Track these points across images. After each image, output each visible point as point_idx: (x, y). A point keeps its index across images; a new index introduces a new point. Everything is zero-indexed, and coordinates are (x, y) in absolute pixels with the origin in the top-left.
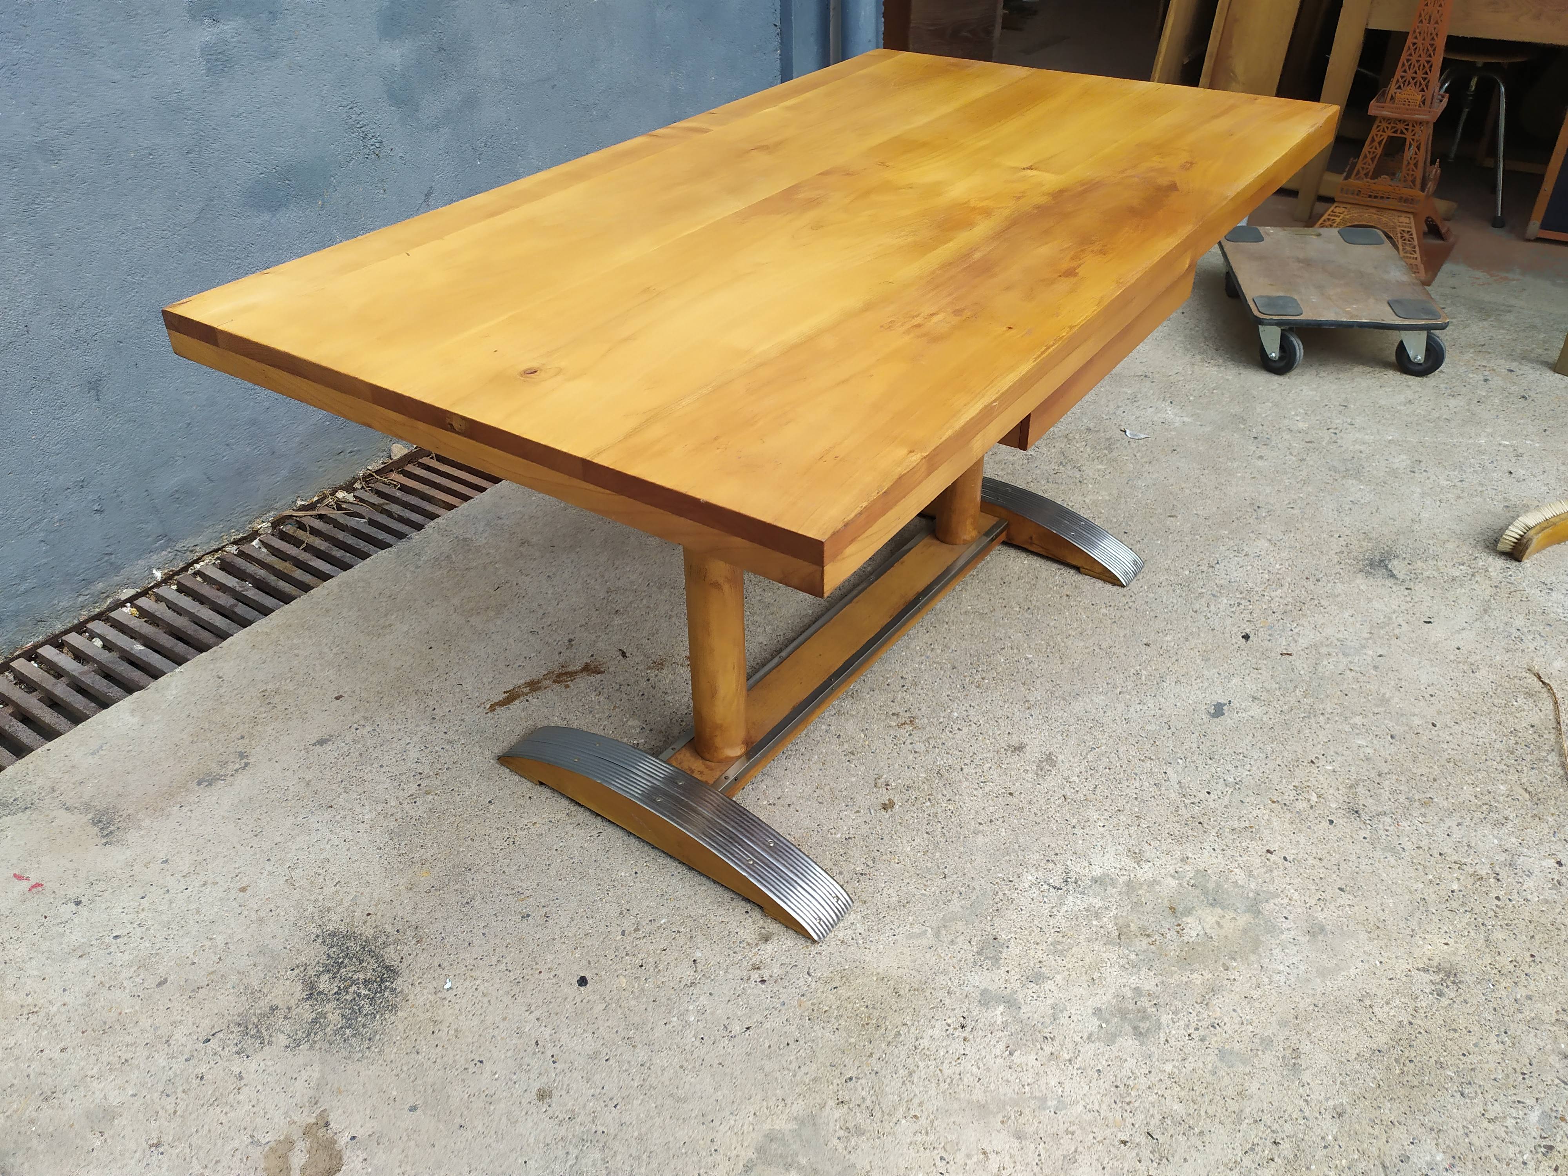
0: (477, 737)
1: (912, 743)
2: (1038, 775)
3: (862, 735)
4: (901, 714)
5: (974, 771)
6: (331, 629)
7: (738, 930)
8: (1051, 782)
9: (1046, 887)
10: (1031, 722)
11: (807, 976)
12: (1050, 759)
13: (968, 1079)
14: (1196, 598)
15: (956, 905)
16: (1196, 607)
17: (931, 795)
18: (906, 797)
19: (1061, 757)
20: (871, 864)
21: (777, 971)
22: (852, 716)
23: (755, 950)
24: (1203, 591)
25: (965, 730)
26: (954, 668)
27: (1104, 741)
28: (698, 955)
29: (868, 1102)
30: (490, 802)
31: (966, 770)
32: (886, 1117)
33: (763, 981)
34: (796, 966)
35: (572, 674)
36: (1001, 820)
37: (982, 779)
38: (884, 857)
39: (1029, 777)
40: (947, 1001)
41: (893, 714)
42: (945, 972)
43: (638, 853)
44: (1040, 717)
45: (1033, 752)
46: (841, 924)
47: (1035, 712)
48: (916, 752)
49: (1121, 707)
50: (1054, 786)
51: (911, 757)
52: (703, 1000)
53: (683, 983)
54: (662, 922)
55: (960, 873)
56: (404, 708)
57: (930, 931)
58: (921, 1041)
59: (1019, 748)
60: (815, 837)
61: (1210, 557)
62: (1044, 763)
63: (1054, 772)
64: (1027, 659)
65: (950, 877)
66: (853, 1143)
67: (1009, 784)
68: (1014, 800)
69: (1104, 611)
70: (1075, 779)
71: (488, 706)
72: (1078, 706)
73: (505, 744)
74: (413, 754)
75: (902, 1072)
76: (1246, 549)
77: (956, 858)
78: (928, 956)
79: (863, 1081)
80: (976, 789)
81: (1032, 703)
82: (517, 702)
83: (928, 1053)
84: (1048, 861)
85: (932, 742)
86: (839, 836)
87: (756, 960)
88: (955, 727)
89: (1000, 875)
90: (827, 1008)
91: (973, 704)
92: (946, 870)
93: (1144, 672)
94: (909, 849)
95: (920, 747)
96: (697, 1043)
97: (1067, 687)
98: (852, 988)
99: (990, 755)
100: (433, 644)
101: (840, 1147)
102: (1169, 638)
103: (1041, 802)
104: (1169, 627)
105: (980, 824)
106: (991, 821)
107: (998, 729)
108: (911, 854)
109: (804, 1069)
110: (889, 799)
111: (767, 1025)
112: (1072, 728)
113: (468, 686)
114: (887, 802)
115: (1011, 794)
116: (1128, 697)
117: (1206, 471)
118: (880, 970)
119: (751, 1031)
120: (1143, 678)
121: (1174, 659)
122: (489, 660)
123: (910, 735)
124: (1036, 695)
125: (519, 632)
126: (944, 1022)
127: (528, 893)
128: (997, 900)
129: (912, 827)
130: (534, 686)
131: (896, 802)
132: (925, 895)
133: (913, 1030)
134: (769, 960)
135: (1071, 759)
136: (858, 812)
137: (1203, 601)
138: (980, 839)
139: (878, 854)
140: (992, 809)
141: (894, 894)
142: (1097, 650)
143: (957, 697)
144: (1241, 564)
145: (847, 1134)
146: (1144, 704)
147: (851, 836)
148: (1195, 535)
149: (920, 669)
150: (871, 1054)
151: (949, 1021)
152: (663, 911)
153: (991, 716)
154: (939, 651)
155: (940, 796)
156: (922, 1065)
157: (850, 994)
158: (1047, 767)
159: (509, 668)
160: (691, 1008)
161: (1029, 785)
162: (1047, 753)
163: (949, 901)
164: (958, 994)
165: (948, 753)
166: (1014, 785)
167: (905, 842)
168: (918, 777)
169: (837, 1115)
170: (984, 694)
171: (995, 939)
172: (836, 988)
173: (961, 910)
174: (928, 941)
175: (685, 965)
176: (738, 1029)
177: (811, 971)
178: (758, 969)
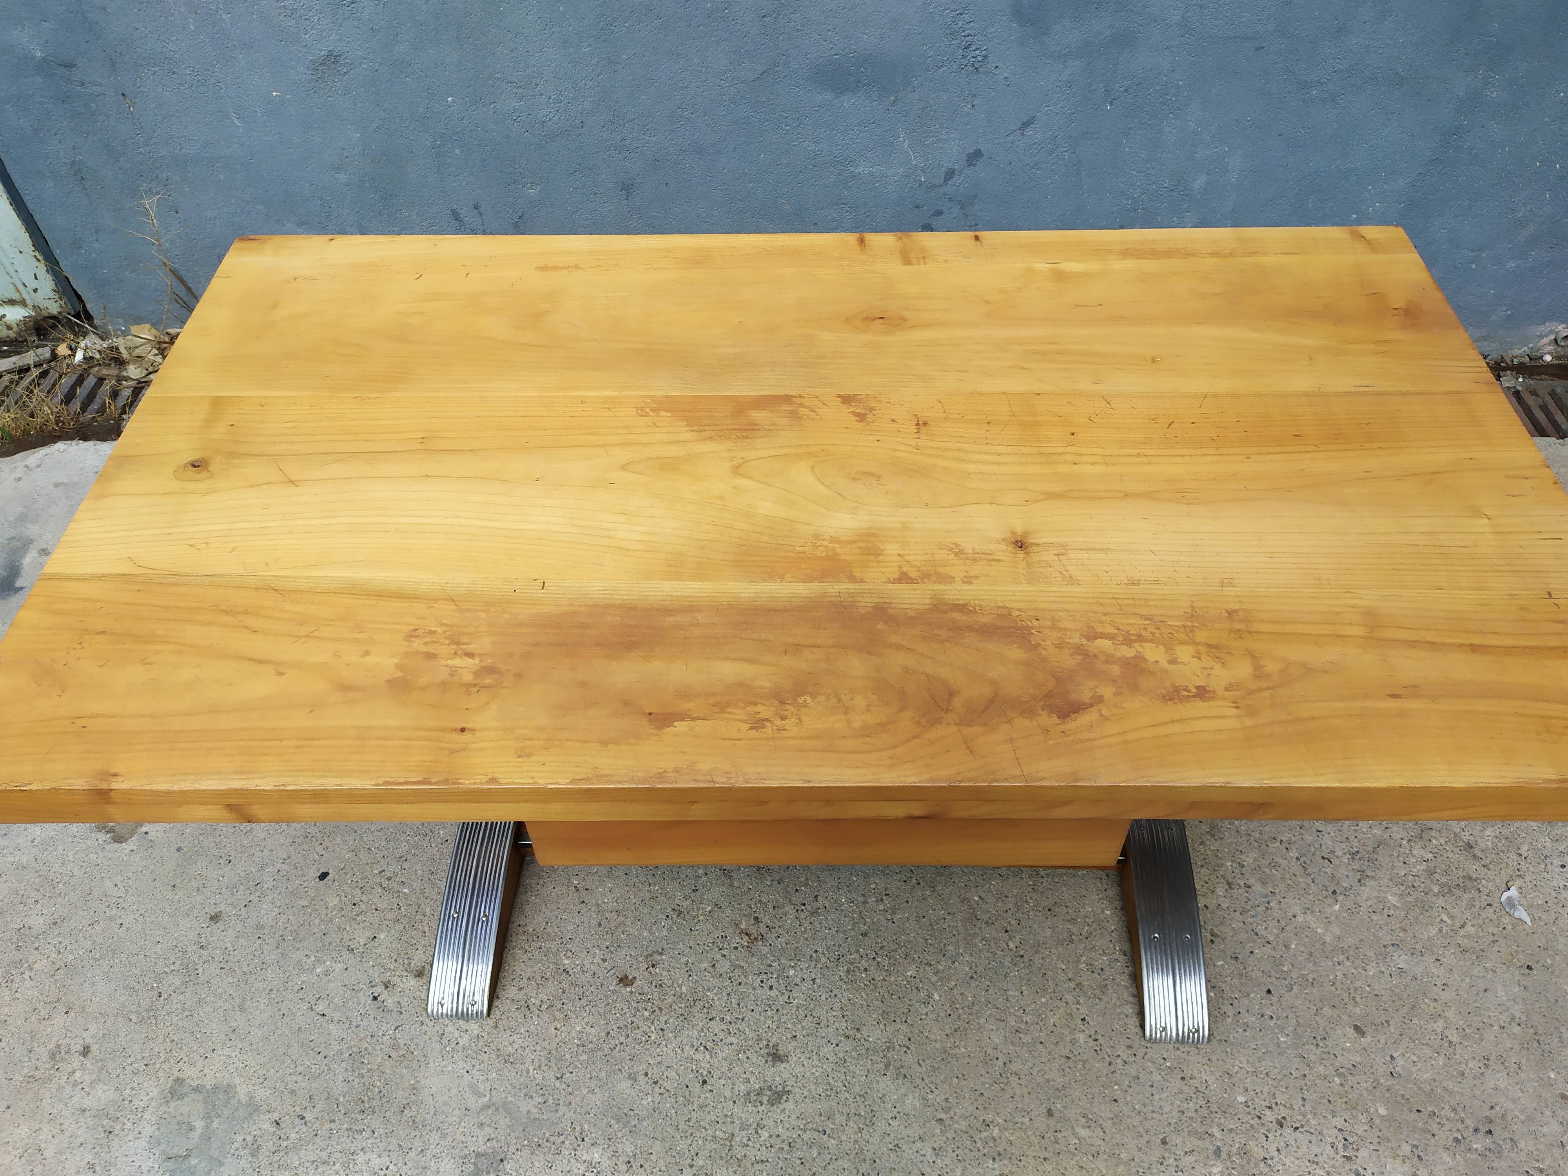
1: (724, 956)
2: (748, 1094)
3: (709, 908)
4: (761, 925)
5: (717, 1031)
8: (747, 1113)
10: (826, 1050)
11: (393, 1028)
12: (778, 1096)
14: (1193, 1133)
15: (526, 1106)
16: (1176, 1140)
17: (660, 1009)
18: (646, 990)
19: (790, 1105)
20: (544, 1006)
21: (390, 1002)
22: (731, 885)
23: (405, 973)
24: (1218, 1135)
25: (774, 993)
26: (864, 934)
27: (844, 1138)
28: (382, 936)
29: (285, 1144)
31: (712, 1024)
32: (276, 1165)
33: (375, 998)
34: (401, 1013)
36: (662, 1090)
37: (709, 1045)
38: (558, 1013)
39: (743, 1088)
40: (412, 1154)
41: (756, 919)
42: (444, 1136)
44: (841, 1055)
45: (778, 1074)
46: (461, 1022)
47: (847, 1045)
48: (714, 966)
49: (915, 1131)
50: (740, 1118)
51: (704, 965)
52: (339, 967)
53: (350, 943)
54: (404, 890)
55: (570, 1090)
57: (487, 1099)
58: (361, 1154)
59: (776, 1057)
60: (554, 946)
61: (1304, 1115)
62: (769, 1093)
63: (761, 1109)
64: (929, 996)
65: (561, 1082)
66: (242, 1153)
67: (717, 1074)
68: (697, 1088)
69: (1082, 1038)
70: (765, 1134)
72: (885, 1085)
75: (324, 1155)
76: (1363, 1153)
77: (588, 1076)
78: (456, 1112)
79: (304, 1129)
80: (693, 1046)
81: (859, 1036)
83: (351, 1166)
84: (629, 1162)
85: (737, 972)
86: (566, 962)
87: (396, 980)
88: (773, 982)
89: (586, 1127)
90: (366, 1062)
91: (818, 981)
92: (568, 1075)
93: (996, 1131)
94: (578, 1029)
95: (724, 966)
96: (297, 988)
97: (910, 1059)
98: (396, 1070)
99: (751, 1035)
101: (236, 1145)
102: (1083, 1132)
103: (709, 1117)
104: (1108, 1125)
105: (646, 1074)
106: (656, 1083)
107: (794, 1024)
108: (574, 1034)
109: (300, 1078)
110: (635, 978)
111: (332, 1027)
112: (843, 1096)
114: (630, 977)
115: (705, 1082)
116: (938, 1131)
117: (1516, 1030)
118: (423, 1081)
119: (322, 1019)
120: (985, 1134)
121: (1043, 1154)
123: (736, 948)
124: (875, 1035)
126: (388, 1163)
128: (552, 1139)
129: (608, 1016)
131: (635, 985)
132: (528, 1072)
133: (372, 1140)
134: (399, 990)
135: (793, 1117)
136: (604, 960)
137: (1193, 1143)
138: (626, 1085)
139: (559, 1006)
140: (672, 1074)
141: (516, 1046)
142: (1000, 1063)
143: (818, 961)
144: (1320, 1159)
145: (250, 1144)
146: (937, 1155)
147: (571, 972)
148: (1339, 1075)
149: (840, 906)
150: (334, 1121)
151: (391, 1167)
152: (416, 884)
153: (812, 1006)
154: (882, 907)
155: (663, 1019)
156: (338, 1166)
157: (388, 1071)
158: (765, 1100)
160: (328, 963)
161: (728, 1094)
162: (789, 1088)
163: (532, 1097)
164: (423, 1159)
165: (729, 995)
166: (720, 1078)
167: (586, 1020)
168: (680, 987)
169: (264, 1127)
170: (841, 983)
171: (502, 1160)
172: (390, 1057)
173: (524, 1113)
174: (474, 1103)
175: (369, 934)
176: (320, 1008)
177: (400, 1028)
178: (387, 987)
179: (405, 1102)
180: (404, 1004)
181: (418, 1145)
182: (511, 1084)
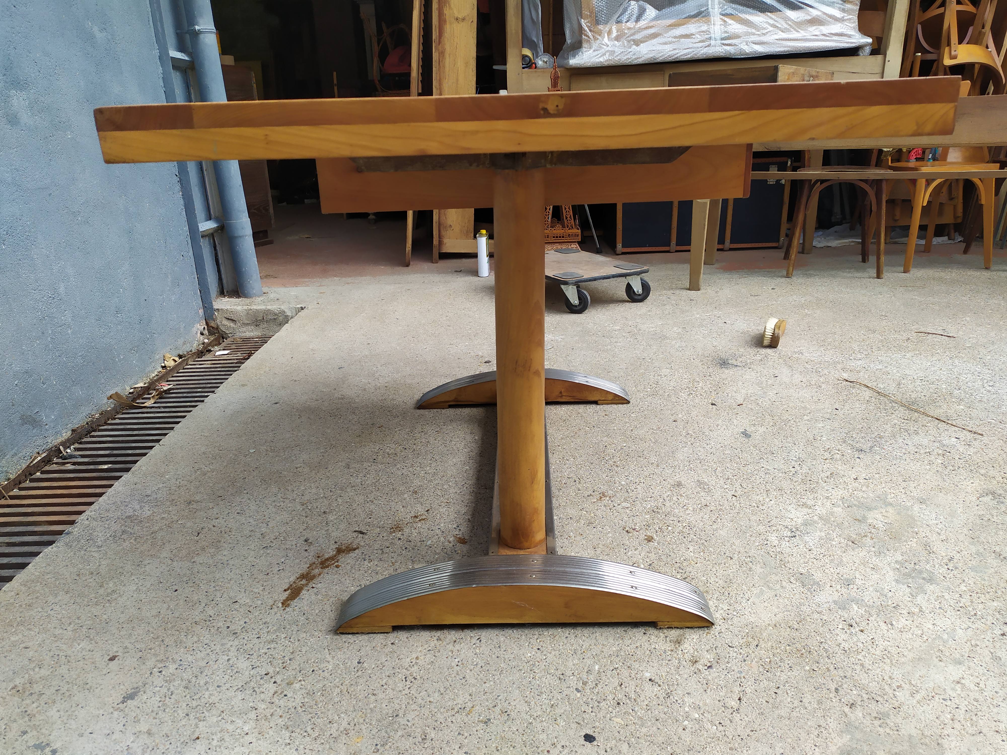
0: (295, 628)
1: (618, 505)
2: (706, 492)
3: (584, 512)
4: (592, 494)
6: (48, 616)
7: (653, 646)
8: (717, 492)
9: (787, 539)
10: (668, 471)
11: (732, 648)
12: (701, 483)
13: (894, 650)
14: (669, 398)
15: (757, 569)
17: (665, 523)
18: (654, 530)
21: (709, 656)
23: (680, 652)
24: (667, 394)
25: (639, 487)
28: (648, 675)
30: (359, 663)
31: (667, 505)
32: (885, 697)
33: (710, 667)
34: (717, 647)
35: (332, 558)
36: (718, 519)
37: (681, 505)
38: (684, 564)
39: (703, 494)
40: (825, 618)
41: (588, 496)
43: (523, 637)
44: (669, 467)
45: (689, 483)
47: (663, 466)
48: (627, 508)
50: (723, 494)
51: (628, 511)
52: (688, 700)
53: (661, 698)
54: (596, 669)
55: (736, 552)
56: (195, 639)
57: (763, 588)
58: (842, 646)
59: (679, 484)
61: (650, 381)
62: (702, 486)
63: (712, 488)
64: (624, 446)
66: (892, 724)
67: (698, 502)
68: (713, 508)
70: (726, 486)
71: (280, 605)
72: (680, 456)
73: (326, 621)
74: (243, 664)
75: (857, 667)
76: (662, 374)
77: (723, 546)
78: (781, 601)
79: (845, 686)
80: (685, 511)
81: (656, 463)
82: (304, 592)
83: (854, 649)
84: (771, 526)
85: (629, 500)
87: (688, 657)
88: (632, 488)
89: (757, 544)
90: (768, 660)
91: (626, 475)
93: (692, 432)
94: (692, 554)
95: (626, 504)
96: (720, 728)
97: (664, 451)
98: (766, 640)
99: (669, 493)
100: (175, 587)
101: (888, 730)
102: (680, 416)
103: (728, 503)
105: (711, 525)
106: (715, 522)
107: (656, 481)
108: (697, 556)
109: (805, 701)
110: (645, 535)
111: (748, 690)
112: (694, 466)
113: (244, 599)
114: (646, 537)
116: (700, 444)
118: (768, 622)
119: (744, 699)
121: (695, 423)
122: (245, 577)
123: (612, 501)
124: (653, 459)
125: (253, 552)
126: (839, 629)
127: (470, 705)
128: (775, 556)
129: (678, 543)
130: (308, 577)
131: (651, 535)
132: (734, 572)
133: (829, 642)
134: (696, 653)
135: (711, 479)
136: (636, 549)
137: (673, 398)
138: (722, 532)
139: (679, 564)
140: (707, 516)
141: (717, 580)
142: (656, 431)
143: (613, 475)
144: (668, 379)
145: (881, 721)
149: (573, 471)
150: (827, 668)
151: (840, 627)
152: (589, 662)
153: (643, 476)
155: (671, 522)
156: (860, 657)
157: (770, 644)
158: (706, 487)
159: (271, 575)
160: (687, 709)
161: (709, 498)
163: (751, 568)
164: (824, 611)
165: (646, 501)
166: (701, 501)
168: (646, 518)
169: (860, 714)
170: (625, 469)
171: (801, 574)
172: (757, 646)
173: (763, 570)
174: (769, 594)
175: (648, 686)
176: (734, 703)
177: (730, 645)
178: (696, 662)
179: (788, 629)
180: (708, 647)
181: (816, 616)
182: (747, 578)
